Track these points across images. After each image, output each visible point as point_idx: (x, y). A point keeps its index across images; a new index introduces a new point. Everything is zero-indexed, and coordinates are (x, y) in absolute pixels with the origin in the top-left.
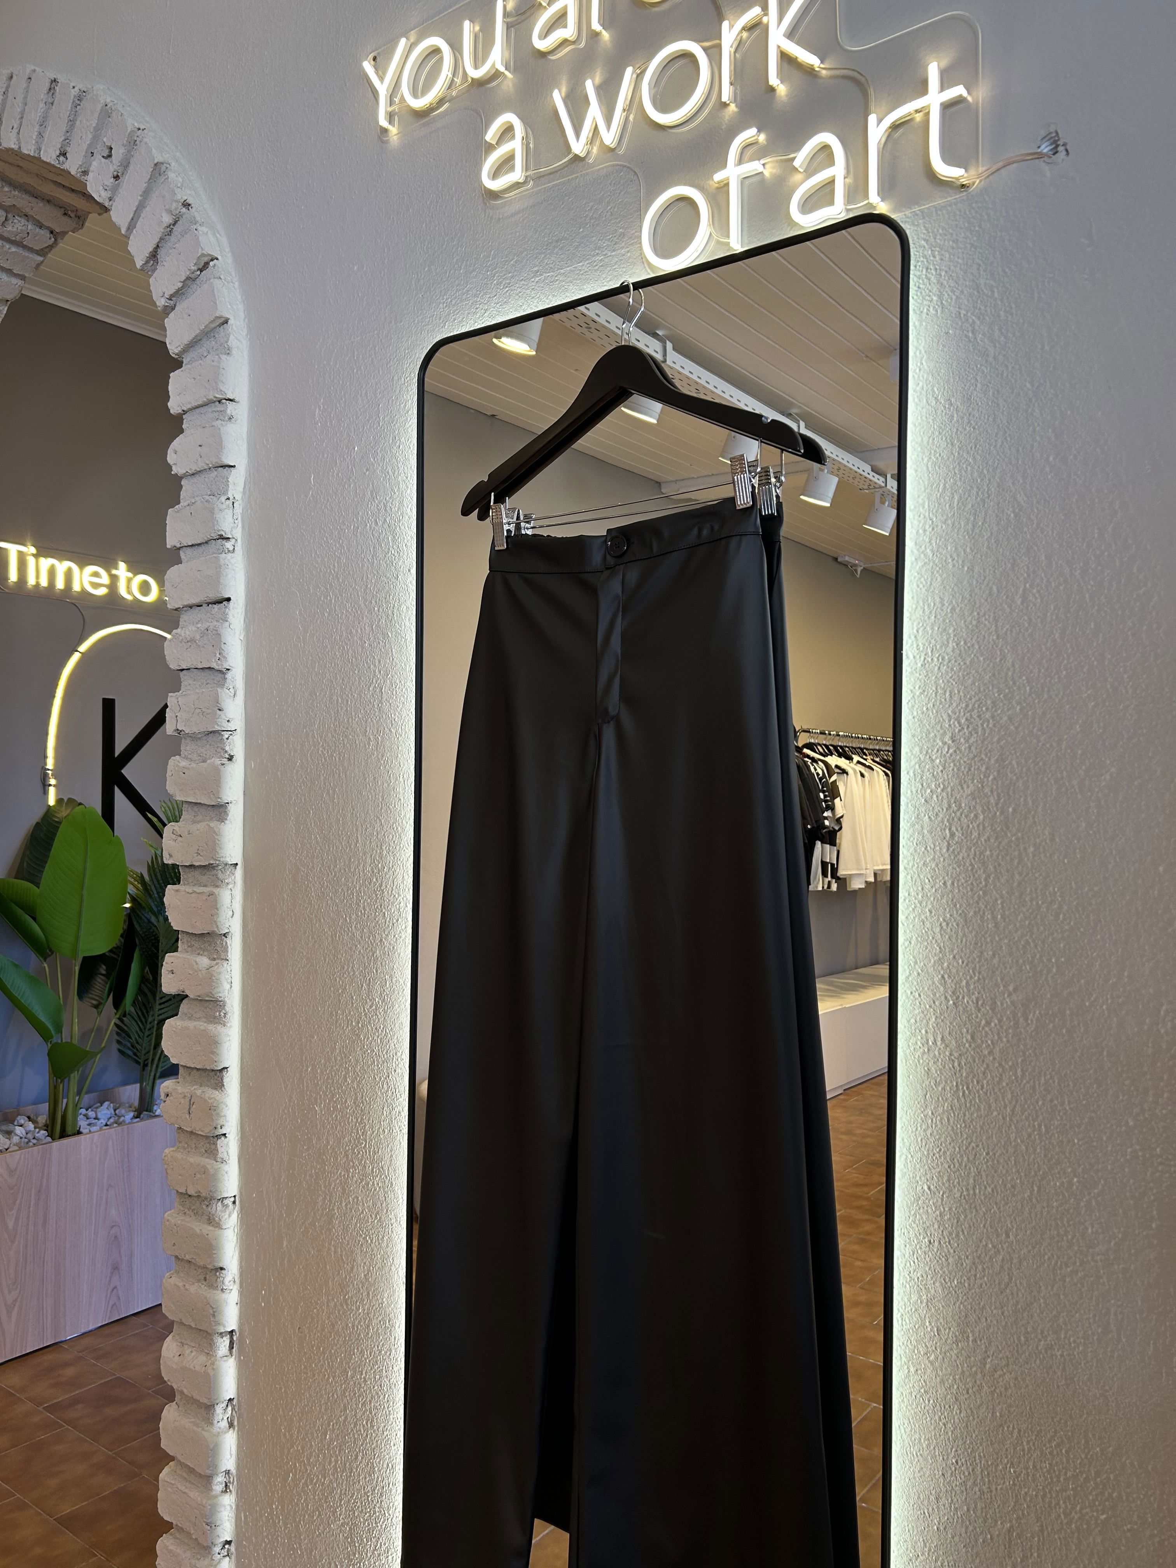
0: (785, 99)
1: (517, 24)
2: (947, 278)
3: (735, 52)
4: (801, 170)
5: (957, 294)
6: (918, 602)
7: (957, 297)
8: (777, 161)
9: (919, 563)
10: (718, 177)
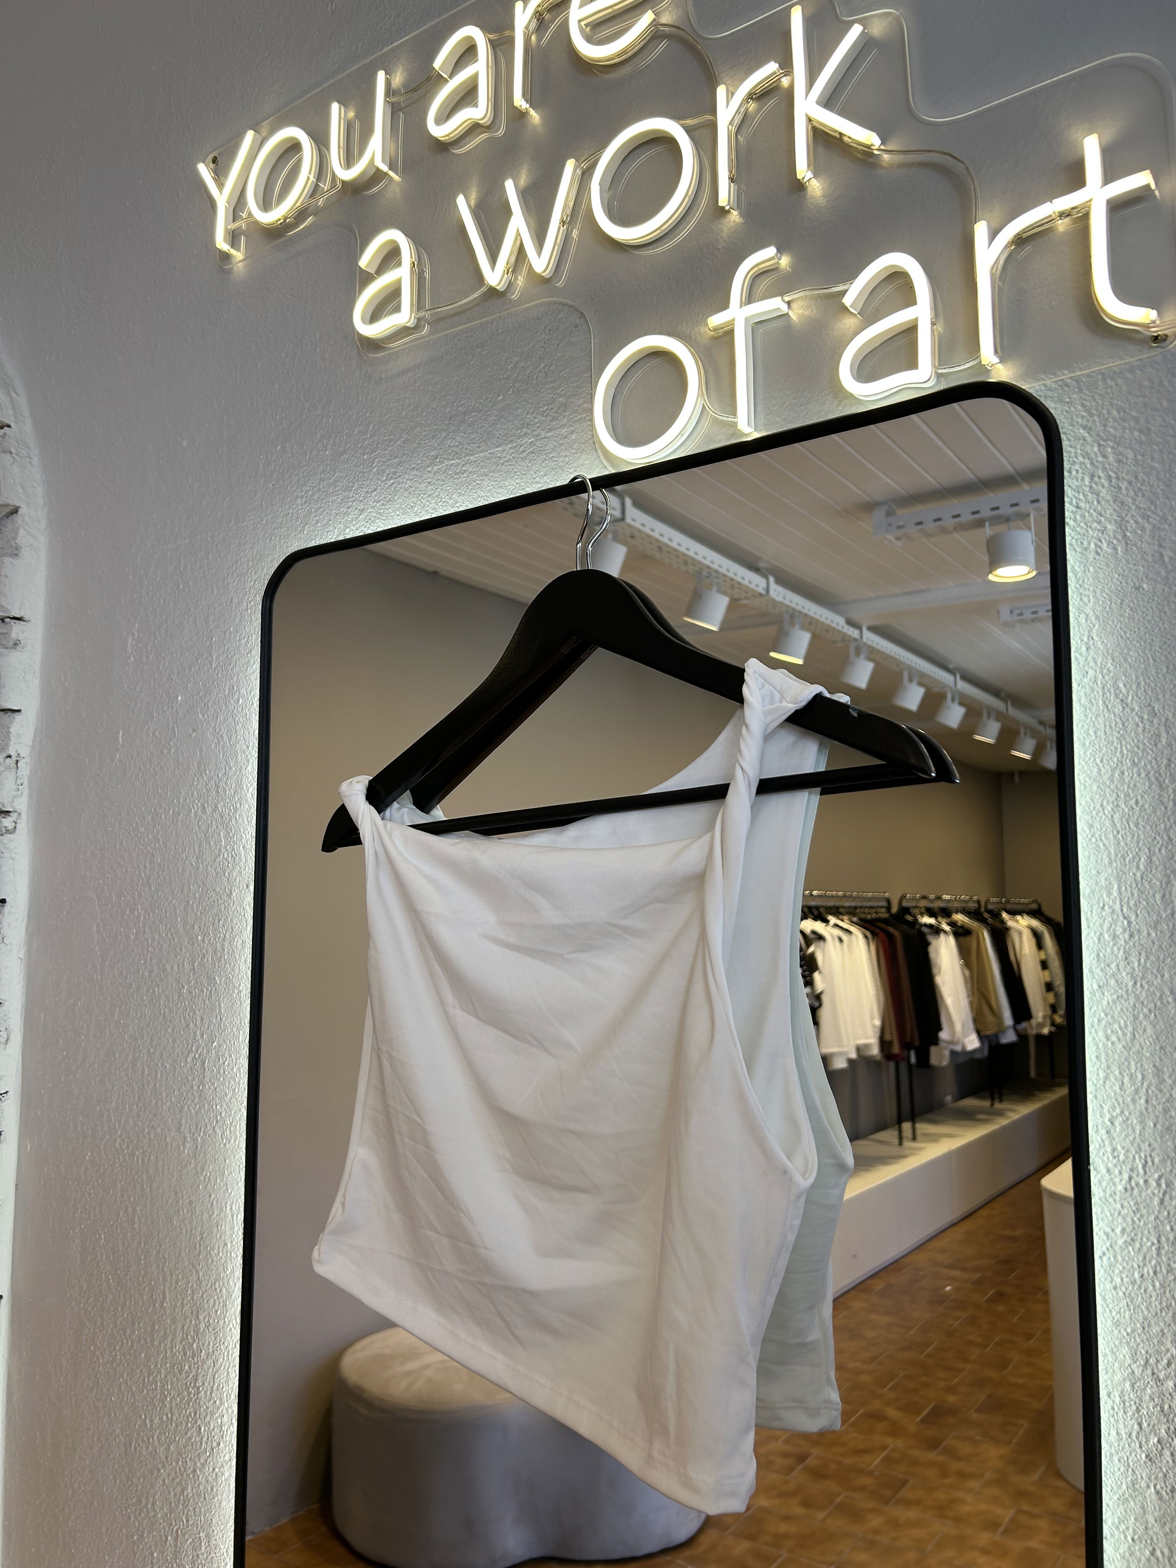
0: (822, 201)
1: (406, 107)
2: (1132, 493)
3: (737, 132)
4: (855, 312)
5: (1154, 522)
6: (1108, 1068)
7: (1154, 526)
8: (811, 298)
9: (1106, 994)
10: (716, 320)
